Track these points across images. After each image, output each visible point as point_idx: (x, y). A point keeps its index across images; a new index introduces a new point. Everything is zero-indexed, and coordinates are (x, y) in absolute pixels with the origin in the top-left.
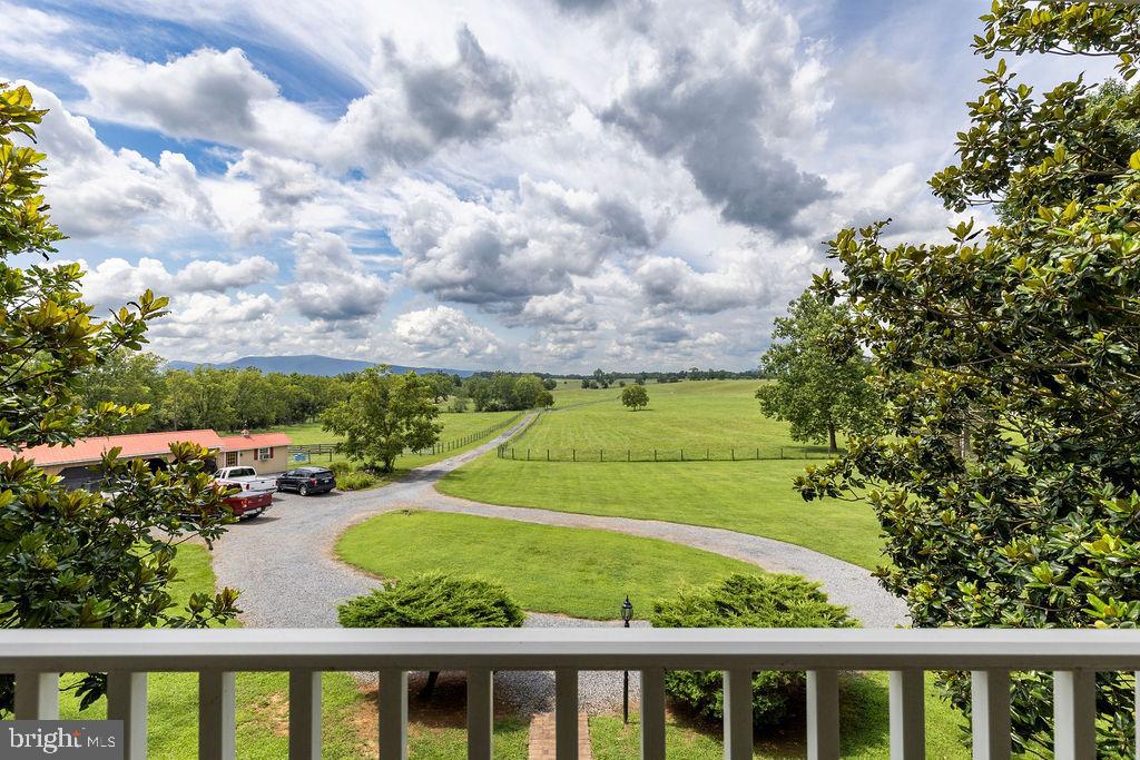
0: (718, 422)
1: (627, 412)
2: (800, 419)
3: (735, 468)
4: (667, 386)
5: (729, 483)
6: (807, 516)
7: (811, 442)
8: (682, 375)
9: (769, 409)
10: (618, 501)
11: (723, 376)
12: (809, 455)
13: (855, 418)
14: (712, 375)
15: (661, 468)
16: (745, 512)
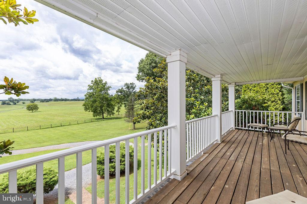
0: (68, 114)
1: (30, 113)
2: (95, 111)
3: (79, 126)
4: (45, 103)
5: (80, 130)
6: (105, 134)
7: (98, 117)
8: (51, 100)
9: (86, 109)
10: (44, 142)
11: (66, 100)
12: (98, 120)
13: (108, 110)
14: (62, 100)
15: (54, 129)
16: (88, 136)
